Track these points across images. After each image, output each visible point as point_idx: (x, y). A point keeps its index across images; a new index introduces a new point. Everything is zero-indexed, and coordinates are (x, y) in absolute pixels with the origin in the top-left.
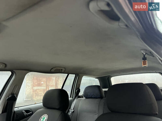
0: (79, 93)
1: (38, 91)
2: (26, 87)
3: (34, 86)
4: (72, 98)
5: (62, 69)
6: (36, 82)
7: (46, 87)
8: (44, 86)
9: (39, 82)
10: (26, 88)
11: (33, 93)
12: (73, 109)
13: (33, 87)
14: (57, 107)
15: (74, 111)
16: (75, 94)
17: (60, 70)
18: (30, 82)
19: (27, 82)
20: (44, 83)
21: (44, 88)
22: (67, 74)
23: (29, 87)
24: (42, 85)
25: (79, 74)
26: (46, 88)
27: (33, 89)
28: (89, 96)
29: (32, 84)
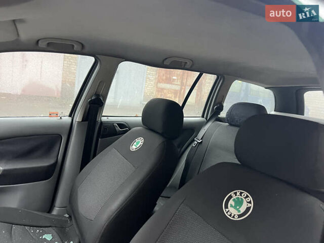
0: (221, 113)
1: (165, 91)
2: (147, 81)
3: (159, 82)
4: (205, 120)
5: (187, 63)
6: (163, 75)
7: (180, 87)
8: (177, 85)
9: (168, 76)
10: (146, 83)
11: (157, 93)
12: (201, 139)
13: (157, 83)
14: (160, 131)
15: (202, 142)
16: (211, 113)
17: (183, 64)
18: (154, 73)
19: (148, 72)
20: (178, 79)
21: (177, 89)
22: (199, 73)
23: (151, 82)
24: (173, 81)
25: (225, 76)
26: (179, 89)
27: (157, 87)
28: (237, 121)
29: (157, 77)
